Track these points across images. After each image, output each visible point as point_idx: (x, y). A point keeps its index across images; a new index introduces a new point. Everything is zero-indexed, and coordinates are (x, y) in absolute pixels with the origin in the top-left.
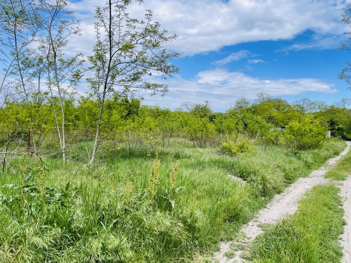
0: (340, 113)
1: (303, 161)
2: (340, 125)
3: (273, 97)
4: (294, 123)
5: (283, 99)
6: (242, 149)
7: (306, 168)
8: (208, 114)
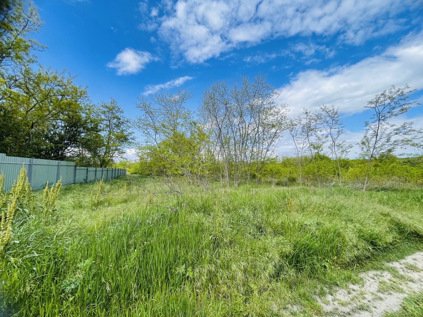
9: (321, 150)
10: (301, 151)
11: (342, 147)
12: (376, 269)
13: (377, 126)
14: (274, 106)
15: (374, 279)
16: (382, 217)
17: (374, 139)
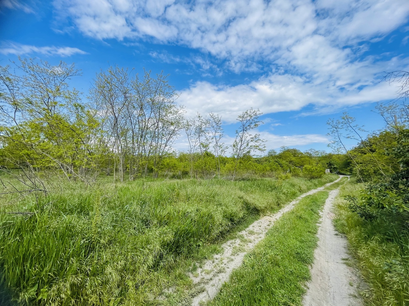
2: (335, 165)
9: (208, 149)
10: (193, 148)
11: (222, 148)
12: (232, 239)
13: (242, 134)
14: (174, 105)
15: (230, 246)
16: (239, 199)
17: (240, 143)
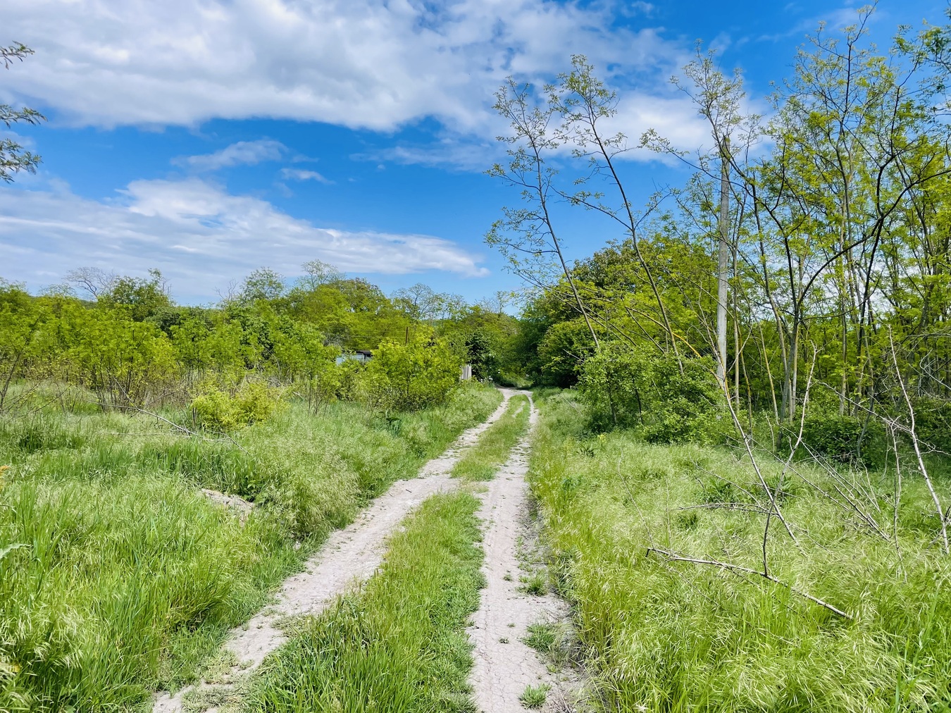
0: (492, 323)
1: (407, 438)
2: (492, 351)
3: (344, 275)
4: (390, 345)
5: (371, 281)
6: (249, 412)
7: (413, 455)
8: (160, 312)
